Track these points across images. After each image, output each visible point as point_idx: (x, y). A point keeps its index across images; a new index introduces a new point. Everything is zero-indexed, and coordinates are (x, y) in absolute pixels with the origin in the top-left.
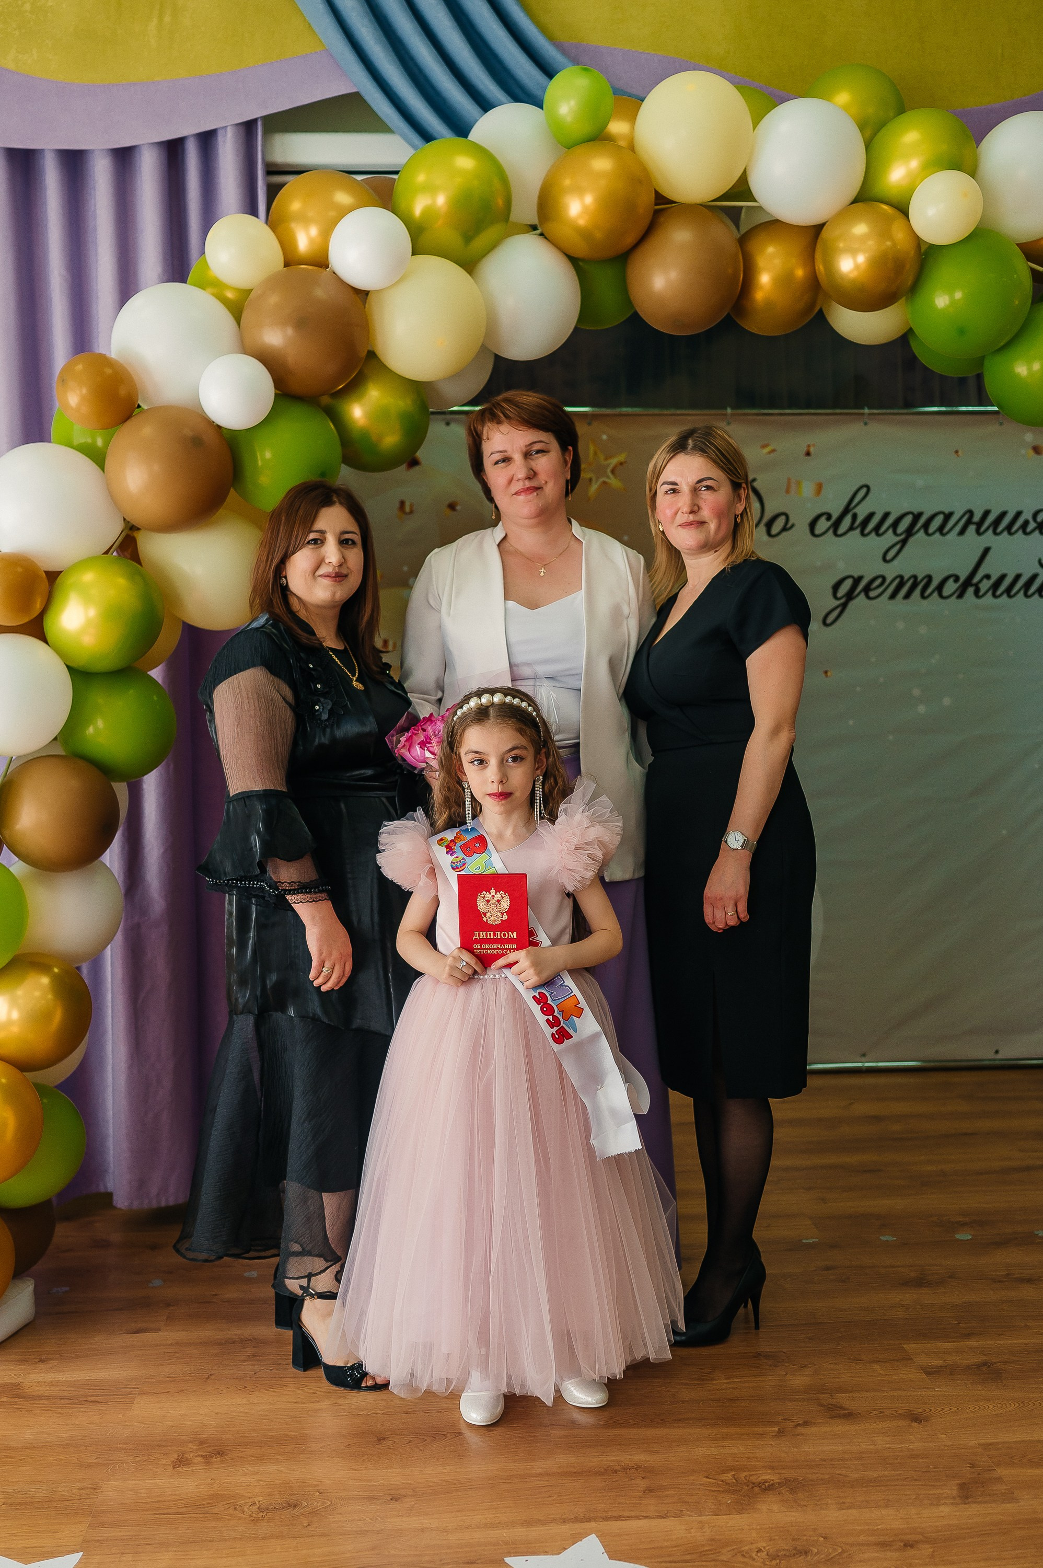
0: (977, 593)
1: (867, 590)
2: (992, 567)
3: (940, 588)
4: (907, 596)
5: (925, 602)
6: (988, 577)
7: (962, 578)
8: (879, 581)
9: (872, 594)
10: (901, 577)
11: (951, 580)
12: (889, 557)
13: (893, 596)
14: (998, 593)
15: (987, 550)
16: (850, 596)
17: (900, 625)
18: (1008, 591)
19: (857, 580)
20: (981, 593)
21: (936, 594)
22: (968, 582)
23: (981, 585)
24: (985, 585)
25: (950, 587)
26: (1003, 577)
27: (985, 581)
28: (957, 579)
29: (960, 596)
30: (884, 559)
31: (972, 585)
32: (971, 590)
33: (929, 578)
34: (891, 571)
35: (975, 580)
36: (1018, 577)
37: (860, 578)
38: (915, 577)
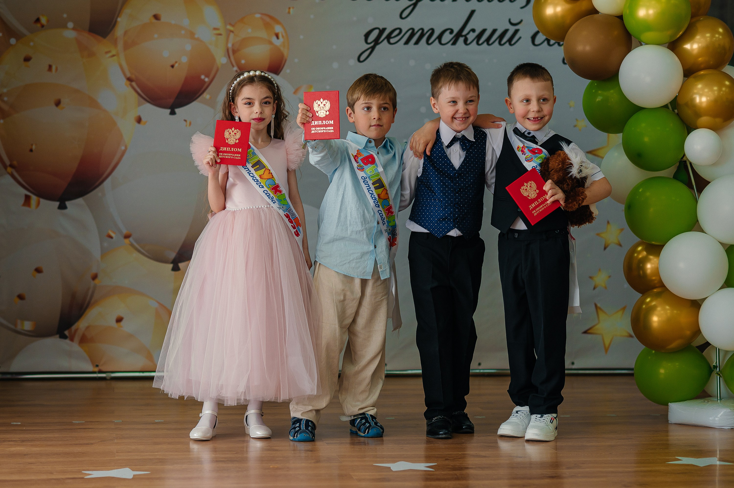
0: (466, 41)
1: (389, 37)
2: (476, 24)
3: (440, 37)
4: (417, 43)
5: (429, 47)
6: (473, 30)
7: (455, 31)
8: (397, 32)
9: (392, 41)
10: (413, 29)
11: (448, 32)
12: (404, 15)
13: (407, 43)
14: (480, 42)
15: (473, 12)
16: (377, 42)
17: (412, 63)
18: (488, 40)
19: (382, 31)
20: (468, 42)
21: (437, 41)
22: (459, 34)
23: (468, 36)
24: (471, 36)
25: (447, 37)
26: (484, 31)
27: (471, 33)
28: (452, 32)
29: (454, 43)
30: (401, 17)
31: (462, 36)
32: (461, 39)
33: (433, 31)
34: (405, 25)
35: (464, 33)
36: (494, 31)
37: (384, 29)
38: (422, 29)
